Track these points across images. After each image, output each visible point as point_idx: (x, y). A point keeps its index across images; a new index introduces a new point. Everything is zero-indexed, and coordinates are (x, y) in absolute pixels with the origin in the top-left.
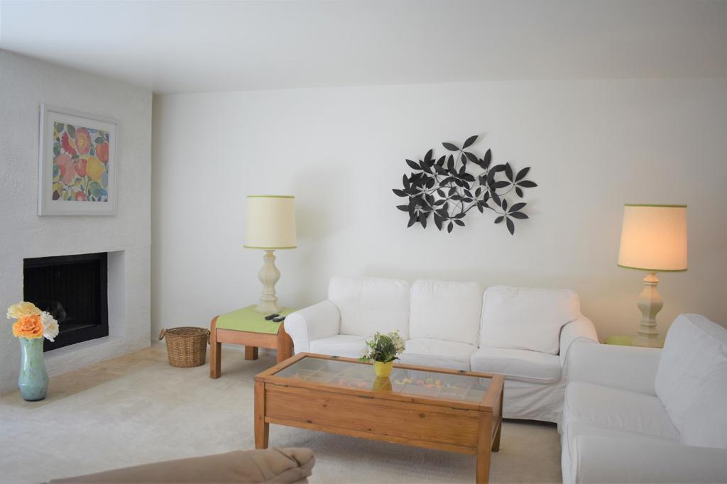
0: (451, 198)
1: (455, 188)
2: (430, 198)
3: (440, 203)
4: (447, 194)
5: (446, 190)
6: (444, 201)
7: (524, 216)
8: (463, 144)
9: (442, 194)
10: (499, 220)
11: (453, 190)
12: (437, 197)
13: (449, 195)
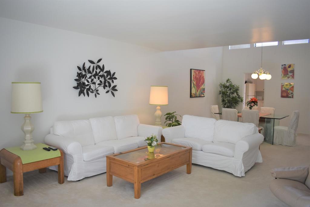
0: (92, 83)
1: (93, 79)
2: (84, 83)
3: (88, 85)
4: (90, 82)
5: (90, 80)
6: (89, 85)
7: (116, 90)
8: (97, 62)
9: (88, 82)
10: (107, 92)
11: (92, 80)
12: (87, 83)
13: (91, 82)
